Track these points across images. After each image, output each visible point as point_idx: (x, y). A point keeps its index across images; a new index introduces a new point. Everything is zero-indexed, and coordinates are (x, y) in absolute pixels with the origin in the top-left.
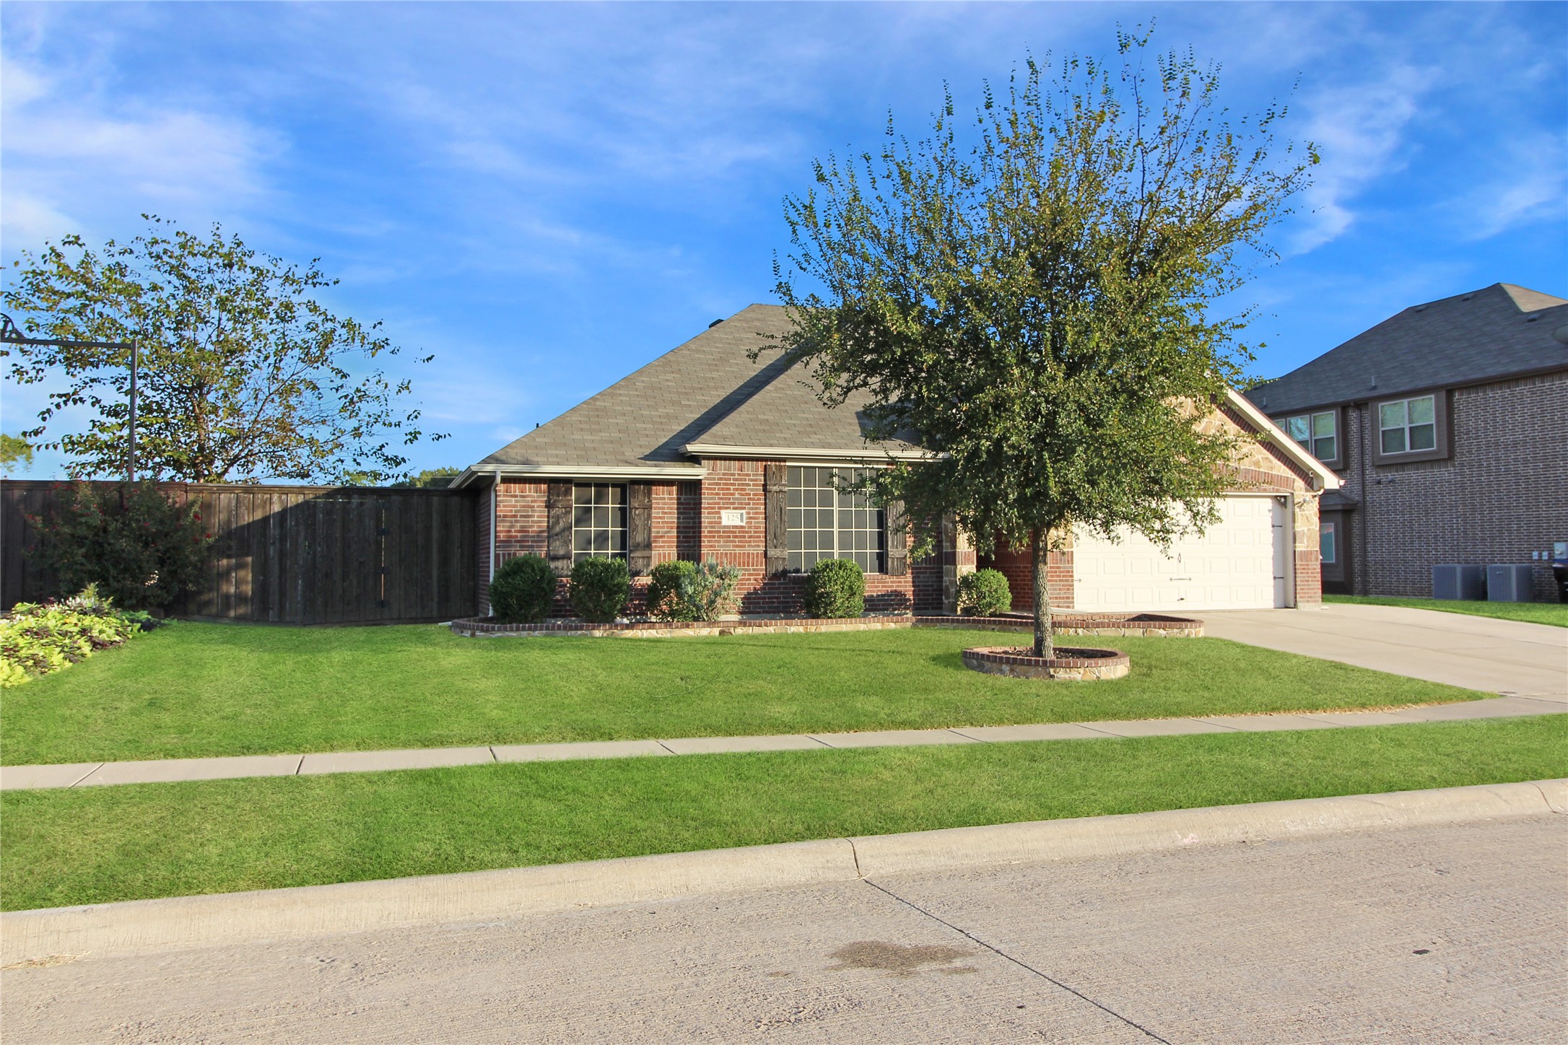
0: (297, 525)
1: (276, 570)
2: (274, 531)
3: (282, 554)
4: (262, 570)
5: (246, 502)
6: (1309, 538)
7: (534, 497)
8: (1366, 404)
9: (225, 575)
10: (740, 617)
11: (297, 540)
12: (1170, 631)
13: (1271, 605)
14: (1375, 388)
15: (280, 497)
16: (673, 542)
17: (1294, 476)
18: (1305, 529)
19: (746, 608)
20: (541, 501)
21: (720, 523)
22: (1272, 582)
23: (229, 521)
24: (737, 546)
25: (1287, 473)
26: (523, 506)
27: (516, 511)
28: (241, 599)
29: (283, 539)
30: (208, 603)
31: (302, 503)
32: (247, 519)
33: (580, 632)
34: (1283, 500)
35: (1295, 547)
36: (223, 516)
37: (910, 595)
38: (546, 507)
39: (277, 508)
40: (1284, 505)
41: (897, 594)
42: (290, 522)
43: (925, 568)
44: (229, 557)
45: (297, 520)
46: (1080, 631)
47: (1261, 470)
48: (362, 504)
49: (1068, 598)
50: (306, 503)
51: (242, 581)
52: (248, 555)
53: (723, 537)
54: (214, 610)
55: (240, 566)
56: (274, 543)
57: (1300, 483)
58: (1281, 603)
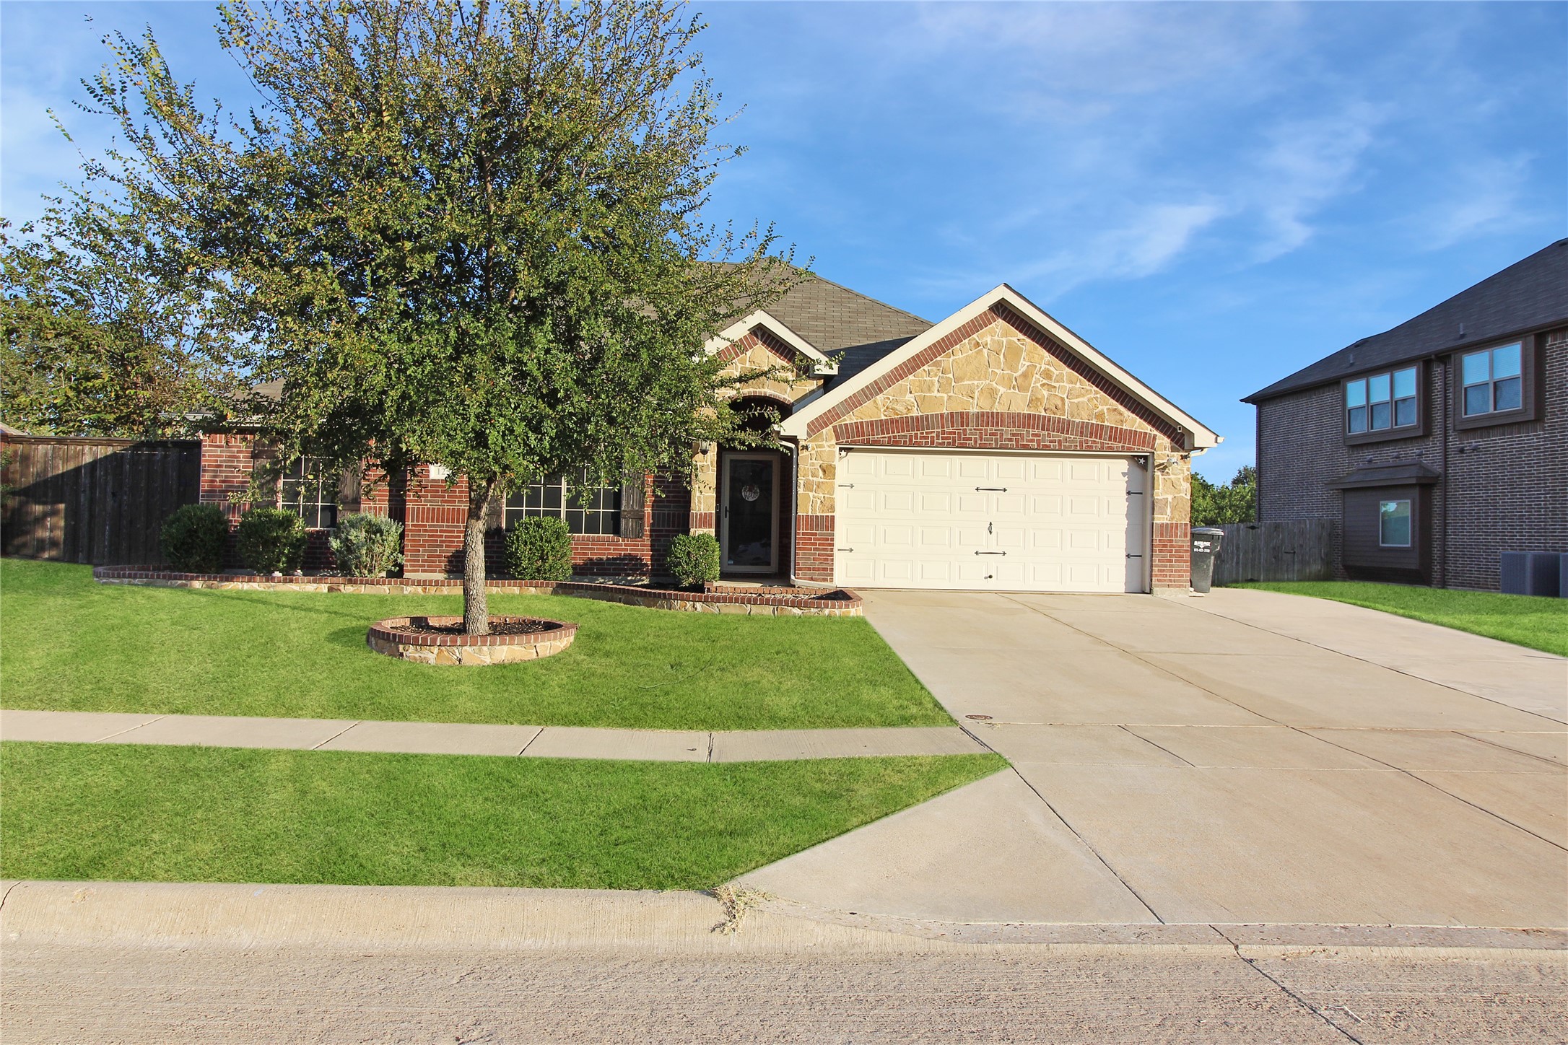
0: (106, 474)
1: (86, 515)
2: (85, 480)
3: (92, 501)
4: (72, 515)
5: (61, 453)
6: (1174, 509)
7: (240, 447)
8: (1449, 356)
9: (40, 520)
10: (446, 576)
11: (106, 489)
12: (806, 610)
13: (1122, 589)
14: (1463, 336)
15: (91, 449)
16: (385, 496)
17: (1155, 432)
18: (1170, 498)
19: (454, 567)
20: (247, 452)
21: (428, 476)
22: (1123, 560)
23: (45, 470)
24: (446, 501)
25: (1148, 428)
26: (230, 457)
27: (221, 461)
28: (53, 543)
29: (93, 486)
30: (24, 545)
31: (111, 455)
32: (61, 469)
33: (180, 582)
34: (1142, 461)
35: (1153, 519)
36: (39, 467)
37: (647, 560)
38: (252, 457)
39: (88, 459)
40: (1144, 467)
41: (632, 558)
42: (99, 473)
43: (666, 531)
44: (44, 503)
45: (106, 471)
46: (698, 605)
47: (1106, 423)
48: (166, 456)
49: (825, 569)
50: (115, 454)
51: (54, 527)
52: (61, 502)
53: (430, 491)
54: (29, 551)
55: (54, 513)
56: (84, 491)
57: (1163, 441)
58: (1137, 587)
